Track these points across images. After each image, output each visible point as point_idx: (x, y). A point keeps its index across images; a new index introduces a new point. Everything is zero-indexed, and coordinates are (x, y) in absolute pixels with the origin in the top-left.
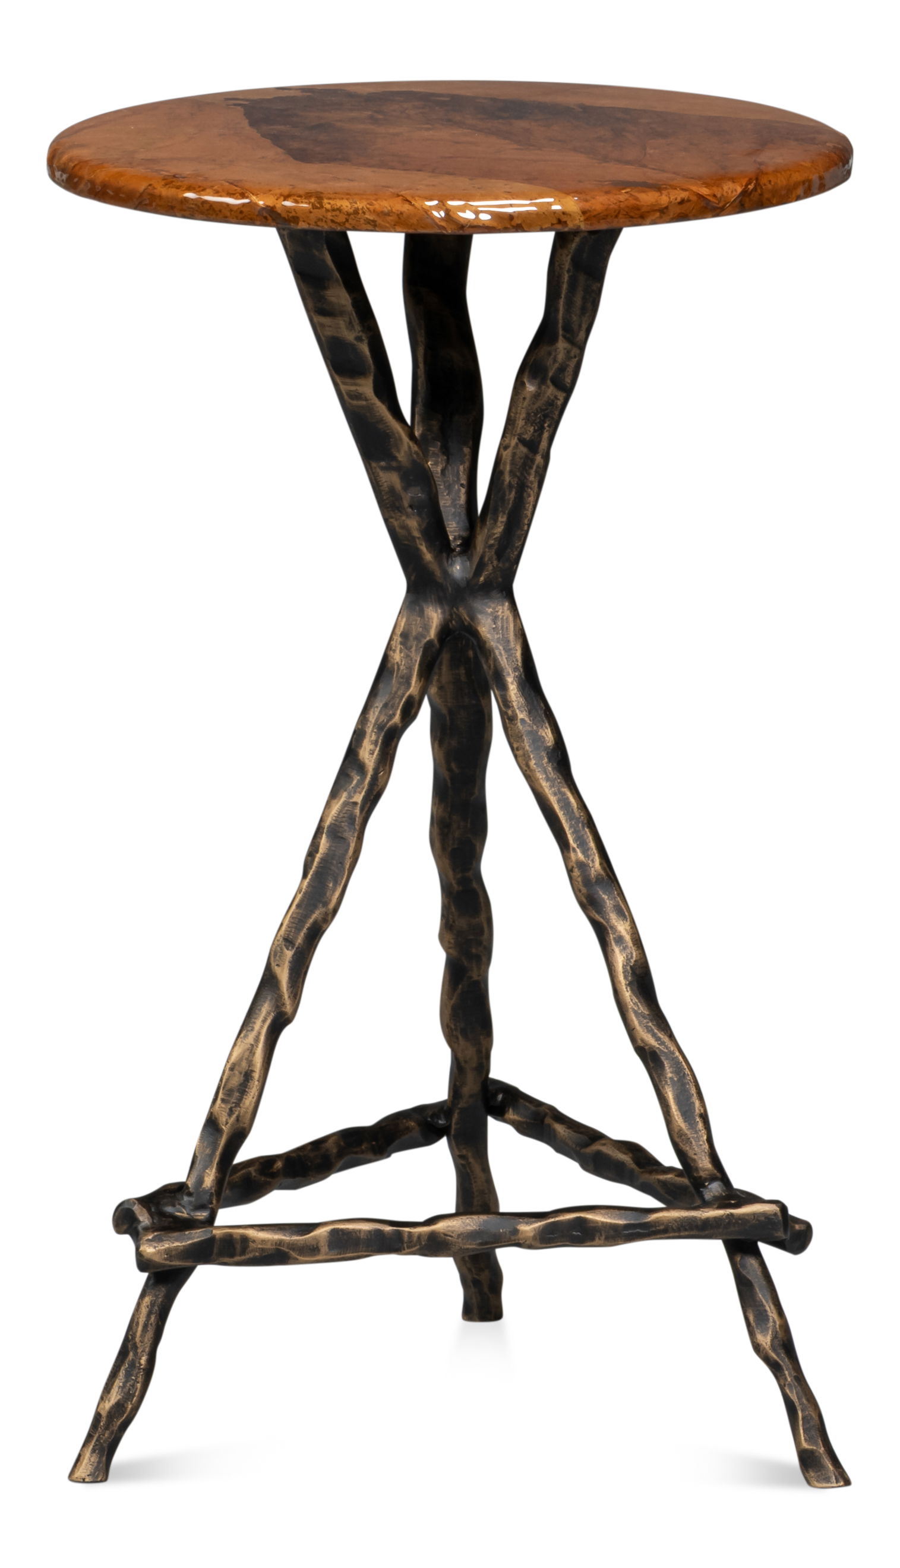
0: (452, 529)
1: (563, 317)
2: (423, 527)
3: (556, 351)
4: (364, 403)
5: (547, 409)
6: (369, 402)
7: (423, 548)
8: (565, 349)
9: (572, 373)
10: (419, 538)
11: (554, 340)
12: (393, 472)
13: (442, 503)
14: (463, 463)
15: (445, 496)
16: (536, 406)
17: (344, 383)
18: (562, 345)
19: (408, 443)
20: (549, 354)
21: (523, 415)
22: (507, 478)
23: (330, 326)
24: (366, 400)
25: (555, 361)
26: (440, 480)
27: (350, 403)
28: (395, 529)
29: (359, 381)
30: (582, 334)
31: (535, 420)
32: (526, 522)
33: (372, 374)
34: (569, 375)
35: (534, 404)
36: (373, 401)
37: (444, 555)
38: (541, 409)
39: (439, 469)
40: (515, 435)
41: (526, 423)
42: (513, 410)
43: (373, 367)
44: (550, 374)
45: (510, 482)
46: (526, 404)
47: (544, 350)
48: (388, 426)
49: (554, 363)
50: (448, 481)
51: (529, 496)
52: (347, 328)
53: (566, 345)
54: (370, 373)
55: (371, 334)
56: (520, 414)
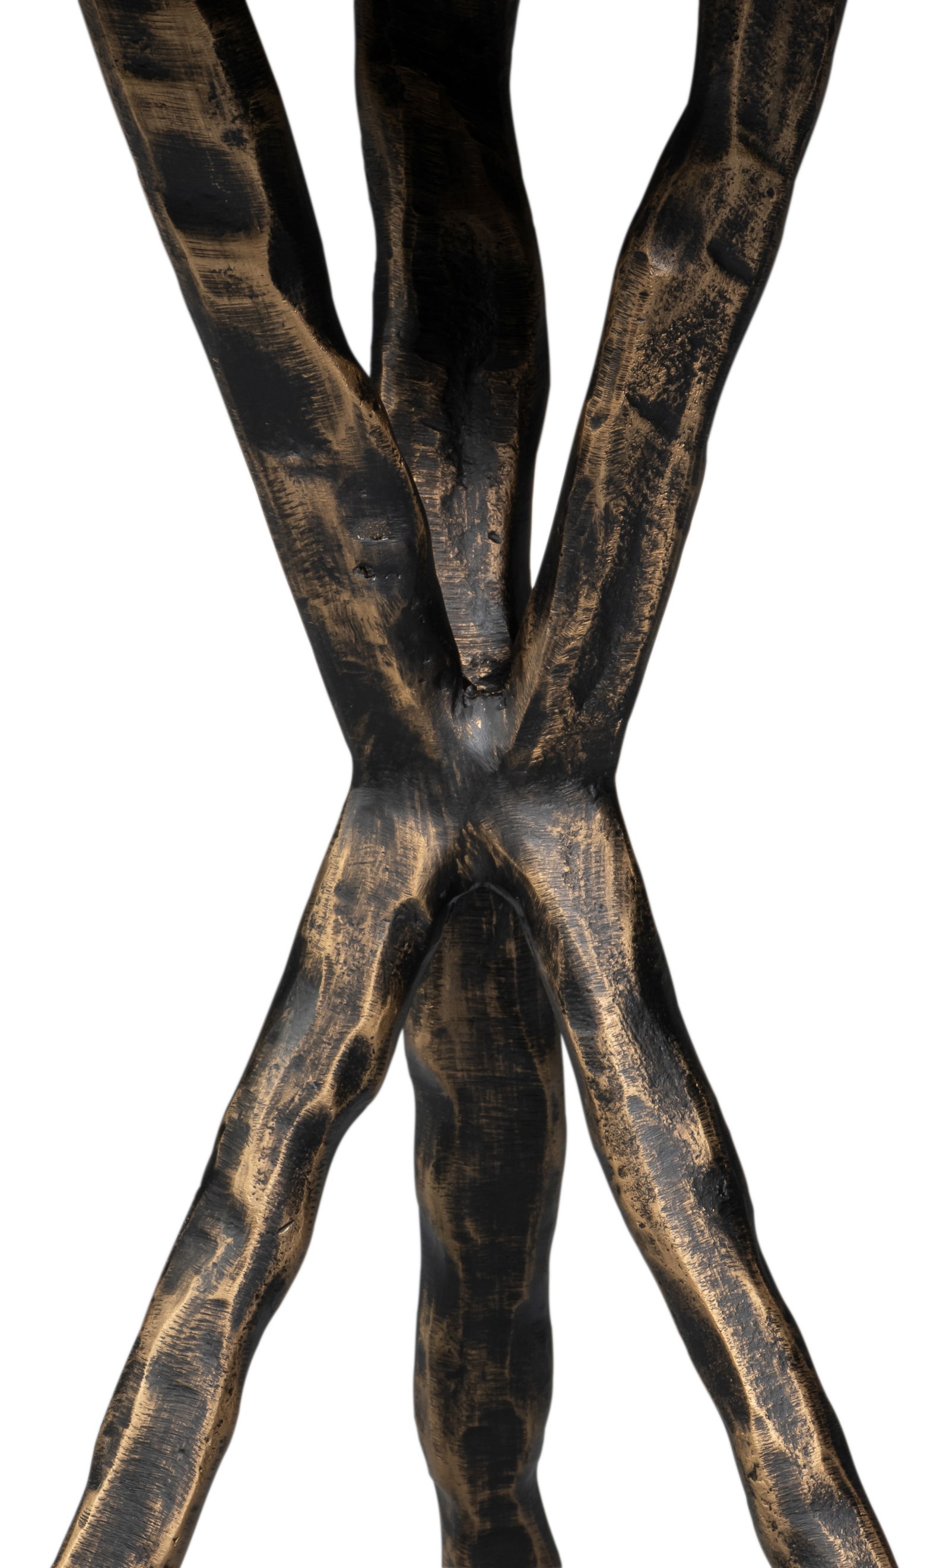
0: (466, 641)
1: (740, 88)
2: (391, 620)
3: (723, 173)
4: (247, 302)
5: (701, 324)
6: (260, 299)
7: (394, 674)
8: (745, 171)
9: (762, 235)
10: (382, 648)
11: (717, 149)
12: (318, 479)
13: (442, 576)
14: (496, 482)
15: (450, 560)
16: (673, 315)
17: (201, 254)
18: (737, 160)
19: (355, 406)
20: (707, 183)
21: (641, 338)
22: (601, 499)
23: (163, 106)
24: (253, 295)
25: (720, 201)
26: (438, 521)
27: (212, 304)
28: (324, 623)
29: (232, 247)
30: (788, 137)
31: (671, 351)
32: (646, 611)
33: (267, 229)
34: (754, 241)
35: (666, 309)
36: (267, 299)
37: (446, 693)
38: (684, 324)
39: (437, 495)
40: (620, 388)
41: (647, 356)
42: (617, 326)
43: (268, 211)
44: (709, 236)
45: (607, 506)
46: (647, 307)
47: (692, 174)
48: (306, 362)
49: (717, 208)
50: (459, 525)
51: (655, 546)
52: (205, 111)
53: (748, 162)
54: (261, 226)
55: (264, 125)
56: (634, 332)
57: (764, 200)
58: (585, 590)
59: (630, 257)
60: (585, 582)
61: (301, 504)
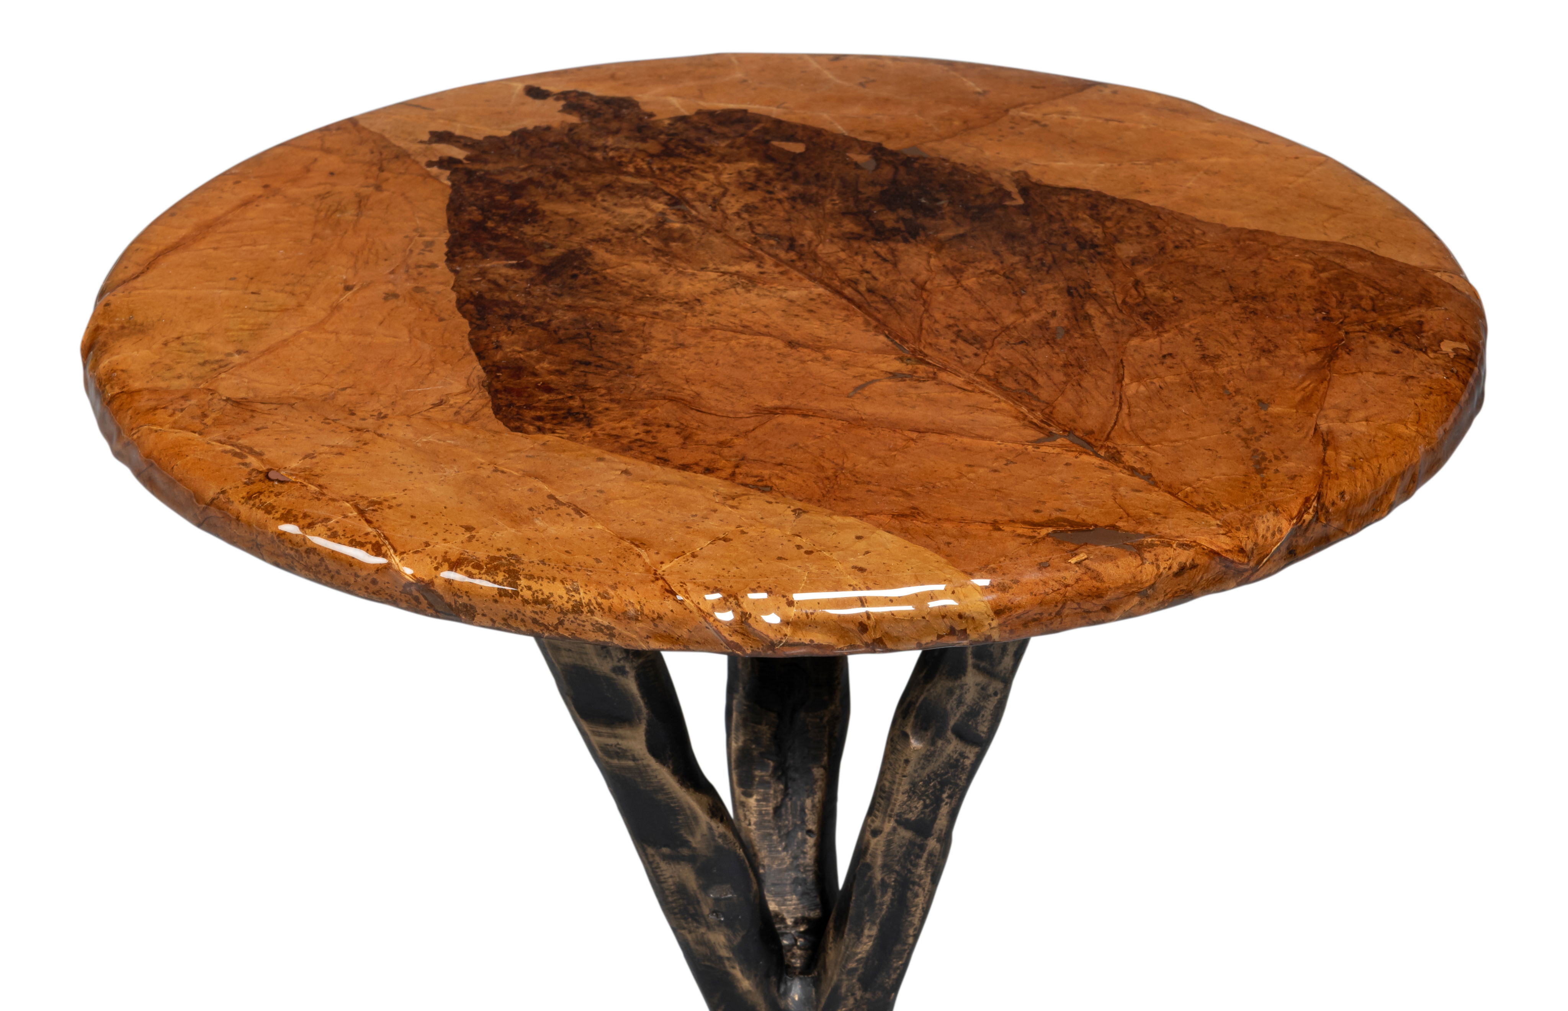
2: (735, 943)
3: (961, 687)
4: (631, 763)
5: (947, 773)
6: (641, 761)
7: (737, 972)
8: (977, 685)
9: (990, 717)
10: (728, 959)
11: (958, 672)
12: (682, 863)
16: (928, 770)
17: (600, 735)
18: (972, 678)
20: (951, 692)
21: (905, 787)
22: (878, 875)
23: (570, 650)
24: (634, 759)
25: (960, 702)
29: (620, 731)
30: (1008, 660)
31: (926, 791)
33: (644, 722)
34: (984, 721)
35: (923, 768)
36: (645, 762)
37: (774, 979)
38: (935, 774)
39: (770, 808)
40: (890, 816)
41: (907, 797)
42: (888, 777)
43: (645, 711)
44: (952, 723)
46: (910, 769)
47: (940, 685)
49: (958, 705)
51: (916, 895)
52: (599, 655)
53: (981, 679)
54: (640, 720)
55: (641, 661)
56: (900, 784)
57: (991, 699)
58: (868, 925)
59: (897, 733)
60: (868, 921)
61: (671, 877)
